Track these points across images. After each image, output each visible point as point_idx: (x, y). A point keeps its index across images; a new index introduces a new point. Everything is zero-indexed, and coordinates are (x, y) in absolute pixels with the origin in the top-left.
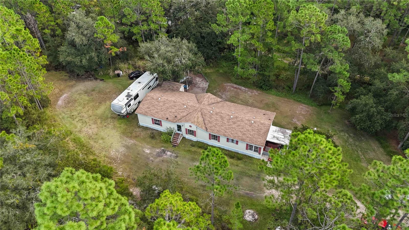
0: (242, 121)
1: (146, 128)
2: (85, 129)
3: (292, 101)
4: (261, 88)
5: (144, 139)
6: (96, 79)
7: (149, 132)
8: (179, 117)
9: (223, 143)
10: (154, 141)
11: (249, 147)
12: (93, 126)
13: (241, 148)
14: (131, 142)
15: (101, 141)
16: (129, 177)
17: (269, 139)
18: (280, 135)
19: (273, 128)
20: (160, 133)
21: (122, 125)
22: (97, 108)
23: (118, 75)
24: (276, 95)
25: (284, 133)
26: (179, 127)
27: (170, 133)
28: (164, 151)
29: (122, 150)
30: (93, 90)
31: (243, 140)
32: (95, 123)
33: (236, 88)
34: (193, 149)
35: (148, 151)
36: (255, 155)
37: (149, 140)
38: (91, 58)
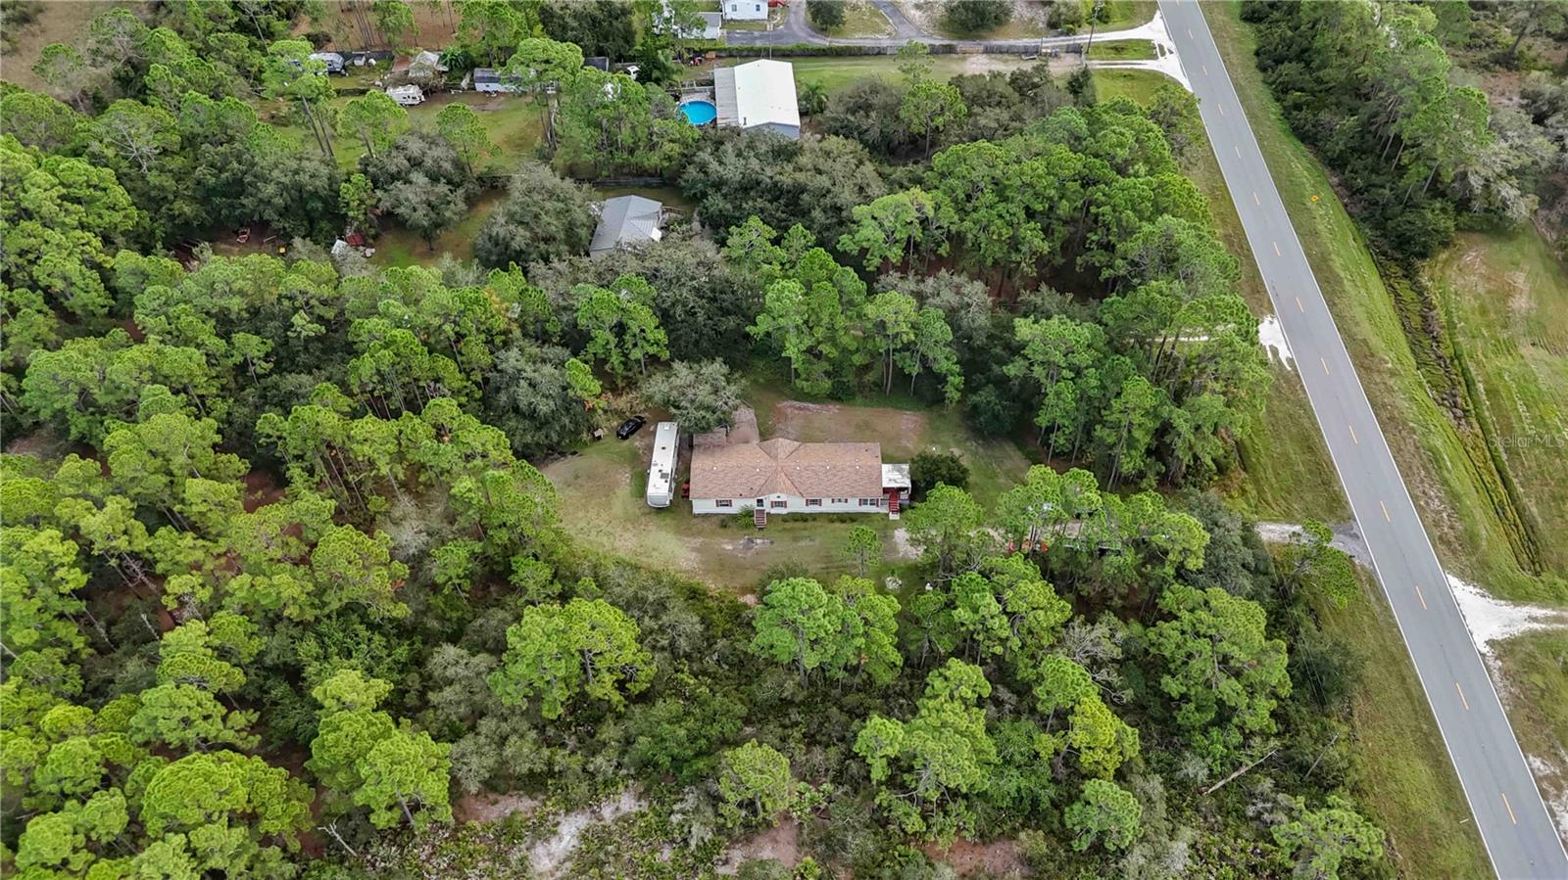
0: (843, 469)
1: (706, 516)
2: (617, 544)
3: (890, 409)
4: (839, 400)
5: (713, 532)
6: (563, 454)
7: (714, 519)
8: (755, 487)
9: (827, 506)
10: (729, 531)
11: (863, 502)
12: (627, 535)
13: (853, 506)
14: (698, 541)
15: (655, 554)
16: (726, 587)
17: (886, 484)
18: (896, 475)
19: (886, 467)
20: (734, 517)
21: (668, 521)
22: (608, 506)
23: (599, 438)
24: (866, 405)
25: (900, 471)
26: (760, 502)
27: (749, 514)
28: (751, 541)
29: (693, 555)
30: (577, 477)
31: (853, 496)
32: (627, 530)
33: (800, 409)
34: (788, 525)
35: (730, 547)
36: (872, 509)
37: (721, 531)
38: (563, 427)
